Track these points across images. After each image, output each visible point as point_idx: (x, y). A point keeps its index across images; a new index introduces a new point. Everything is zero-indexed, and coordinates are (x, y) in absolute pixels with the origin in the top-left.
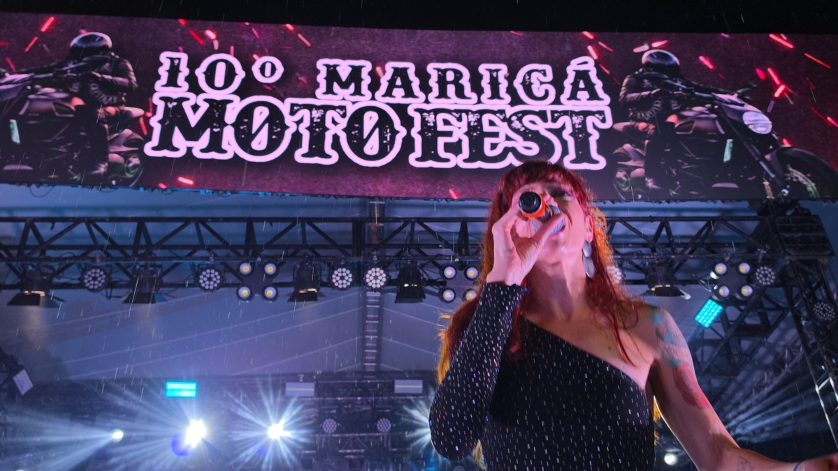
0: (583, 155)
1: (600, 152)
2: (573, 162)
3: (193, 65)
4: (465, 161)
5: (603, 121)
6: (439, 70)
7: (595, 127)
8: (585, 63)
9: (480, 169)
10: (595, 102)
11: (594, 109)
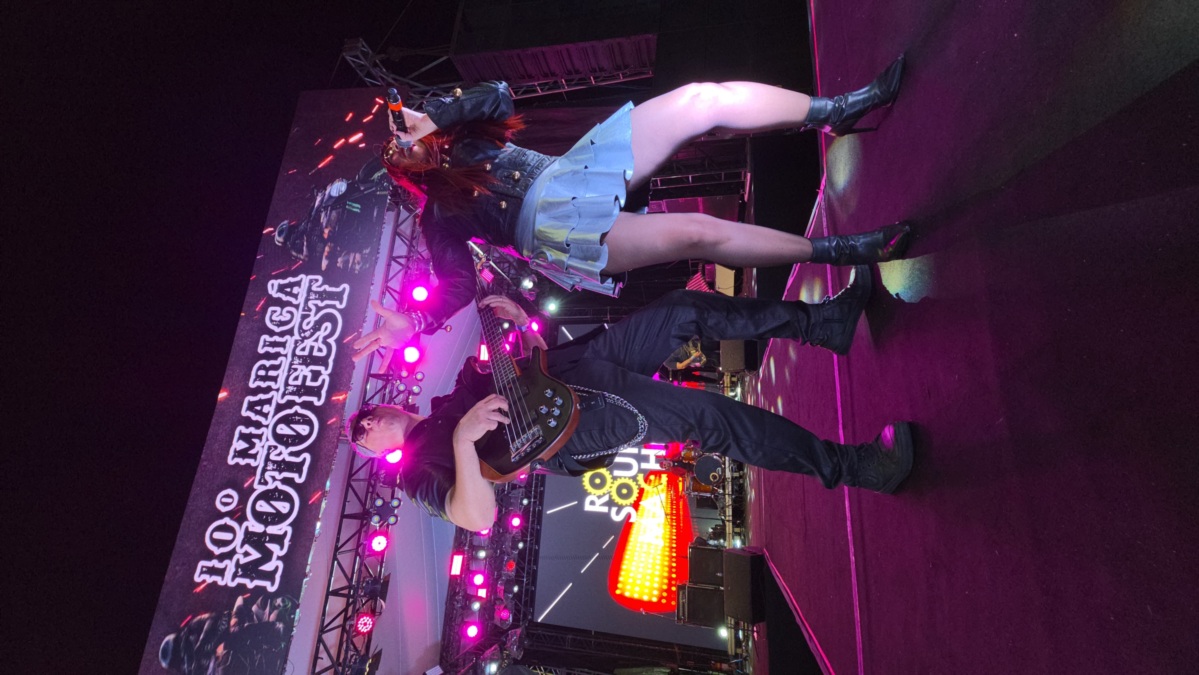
0: (338, 296)
1: (337, 286)
2: (341, 303)
3: (210, 556)
4: (326, 369)
5: (317, 281)
6: (255, 380)
7: (320, 286)
8: (273, 285)
9: (335, 361)
10: (303, 284)
11: (307, 285)
